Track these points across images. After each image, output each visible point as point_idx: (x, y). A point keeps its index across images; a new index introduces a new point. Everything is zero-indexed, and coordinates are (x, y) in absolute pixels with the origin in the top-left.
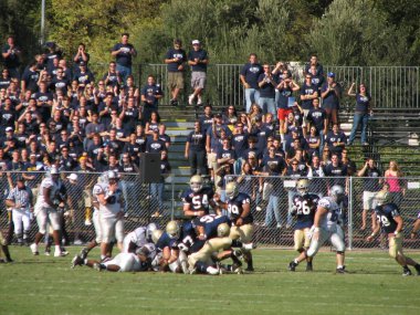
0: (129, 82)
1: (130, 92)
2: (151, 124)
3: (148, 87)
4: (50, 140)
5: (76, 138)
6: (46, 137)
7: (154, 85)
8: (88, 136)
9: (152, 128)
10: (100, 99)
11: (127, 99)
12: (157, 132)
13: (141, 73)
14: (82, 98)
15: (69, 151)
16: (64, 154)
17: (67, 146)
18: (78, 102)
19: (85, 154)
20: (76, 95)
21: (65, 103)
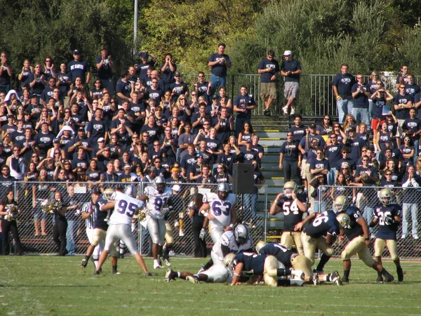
0: (221, 92)
1: (222, 102)
2: (243, 134)
3: (241, 97)
4: (143, 151)
5: (168, 148)
6: (139, 148)
7: (247, 95)
8: (181, 146)
9: (244, 139)
10: (193, 110)
11: (220, 109)
12: (250, 143)
13: (233, 84)
14: (175, 109)
15: (161, 162)
16: (157, 165)
17: (160, 157)
18: (171, 113)
19: (176, 165)
20: (169, 106)
21: (157, 114)
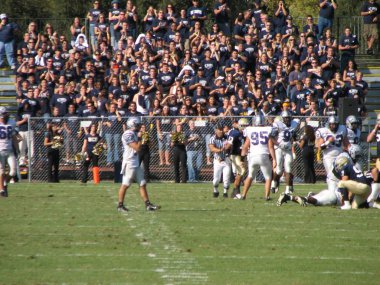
0: (328, 33)
1: (328, 43)
2: (348, 71)
3: (345, 38)
4: (256, 88)
5: (279, 84)
6: (253, 85)
7: (351, 36)
8: (291, 83)
9: (349, 75)
10: (301, 50)
11: (326, 49)
12: (355, 79)
13: (339, 25)
14: (285, 49)
15: (274, 97)
16: (270, 100)
17: (272, 93)
18: (282, 53)
19: (287, 100)
20: (280, 46)
21: (269, 53)
